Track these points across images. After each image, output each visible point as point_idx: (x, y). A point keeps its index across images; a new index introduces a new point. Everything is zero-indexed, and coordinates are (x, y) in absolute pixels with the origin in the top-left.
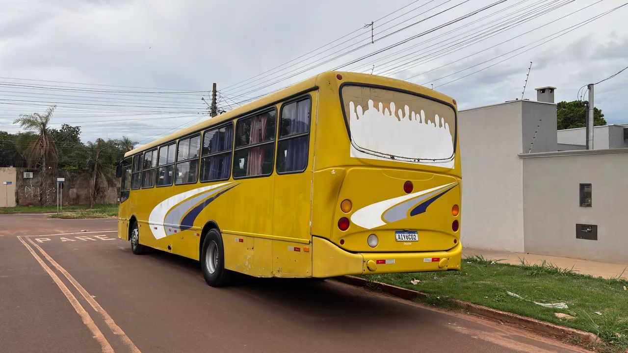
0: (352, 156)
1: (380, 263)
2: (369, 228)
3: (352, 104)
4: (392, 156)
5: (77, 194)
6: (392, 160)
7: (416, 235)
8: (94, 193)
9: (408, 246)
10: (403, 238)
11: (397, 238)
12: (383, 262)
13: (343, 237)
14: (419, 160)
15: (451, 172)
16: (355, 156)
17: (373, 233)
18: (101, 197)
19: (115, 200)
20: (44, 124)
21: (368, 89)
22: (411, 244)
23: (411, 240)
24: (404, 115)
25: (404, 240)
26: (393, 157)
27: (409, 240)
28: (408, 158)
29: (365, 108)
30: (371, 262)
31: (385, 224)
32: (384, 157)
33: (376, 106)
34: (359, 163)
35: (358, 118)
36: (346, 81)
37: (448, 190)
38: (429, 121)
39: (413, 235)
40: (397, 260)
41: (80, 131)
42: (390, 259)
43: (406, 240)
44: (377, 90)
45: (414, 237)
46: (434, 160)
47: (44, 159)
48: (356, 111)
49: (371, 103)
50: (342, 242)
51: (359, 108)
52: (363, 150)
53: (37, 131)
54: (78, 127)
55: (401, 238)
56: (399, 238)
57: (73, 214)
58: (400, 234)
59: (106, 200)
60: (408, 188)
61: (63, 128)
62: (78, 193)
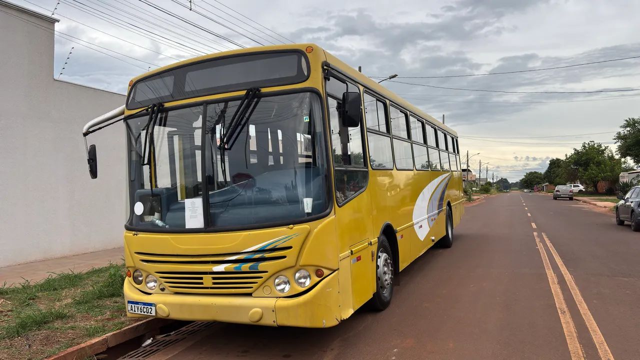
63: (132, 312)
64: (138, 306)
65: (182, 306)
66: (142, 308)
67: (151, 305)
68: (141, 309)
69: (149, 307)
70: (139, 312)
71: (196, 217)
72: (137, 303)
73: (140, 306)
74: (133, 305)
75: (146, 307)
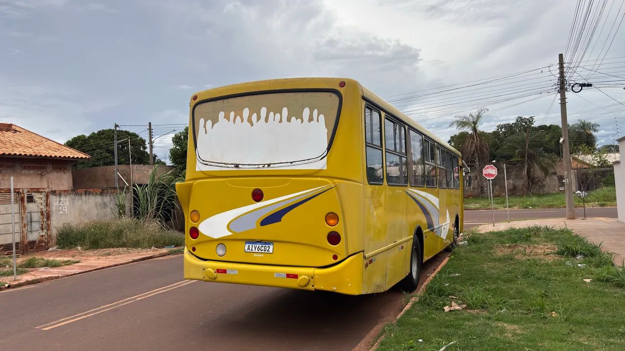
0: (197, 169)
1: (221, 272)
2: (216, 237)
3: (202, 121)
4: (236, 164)
5: (513, 185)
6: (236, 169)
7: (271, 247)
8: (529, 184)
9: (259, 258)
10: (254, 249)
11: (246, 248)
12: (224, 271)
13: (194, 245)
14: (269, 165)
15: (320, 174)
16: (200, 169)
17: (221, 242)
18: (540, 187)
19: (557, 189)
20: (475, 123)
21: (220, 102)
22: (263, 255)
23: (263, 251)
24: (259, 118)
25: (254, 251)
26: (237, 166)
27: (260, 251)
28: (255, 165)
29: (215, 121)
30: (209, 271)
31: (231, 234)
32: (228, 167)
33: (227, 117)
34: (203, 176)
35: (206, 133)
36: (201, 99)
37: (320, 194)
38: (293, 118)
39: (267, 246)
40: (240, 271)
41: (534, 120)
42: (233, 270)
43: (256, 251)
44: (230, 100)
45: (267, 249)
46: (291, 163)
47: (476, 155)
48: (205, 126)
49: (222, 114)
50: (194, 249)
51: (209, 123)
52: (207, 163)
53: (469, 130)
54: (531, 118)
55: (251, 249)
56: (249, 249)
57: (478, 206)
58: (251, 245)
59: (546, 189)
60: (258, 196)
61: (517, 120)
62: (515, 184)
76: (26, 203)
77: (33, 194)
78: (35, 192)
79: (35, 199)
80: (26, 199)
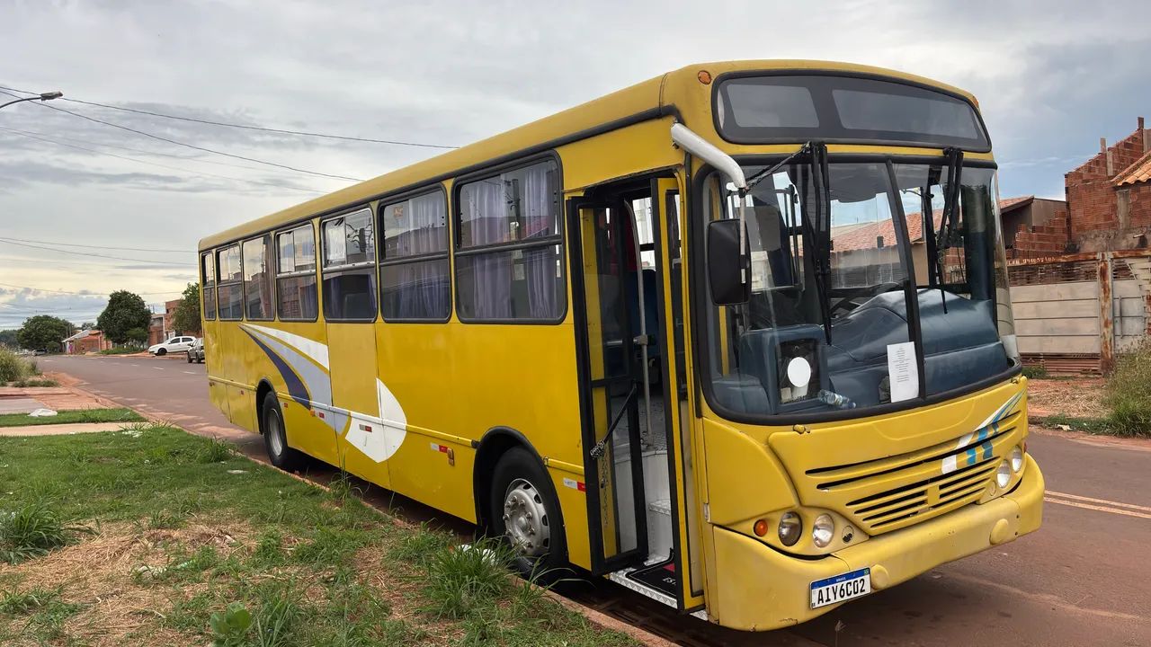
63: (821, 604)
64: (834, 585)
65: (907, 555)
66: (844, 587)
67: (860, 573)
68: (842, 589)
69: (859, 579)
70: (839, 599)
71: (906, 378)
72: (833, 580)
73: (839, 585)
74: (824, 589)
75: (852, 581)
76: (1109, 281)
77: (1128, 261)
78: (1130, 257)
79: (1134, 271)
80: (1110, 273)
